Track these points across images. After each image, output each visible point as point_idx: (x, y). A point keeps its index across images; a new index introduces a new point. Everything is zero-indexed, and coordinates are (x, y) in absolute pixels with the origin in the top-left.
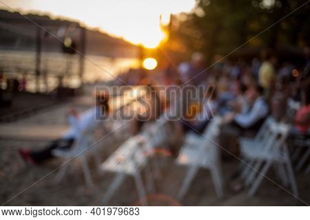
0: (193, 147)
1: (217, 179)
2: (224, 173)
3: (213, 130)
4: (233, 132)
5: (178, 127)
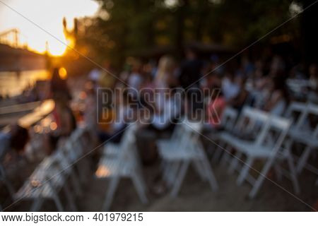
0: (112, 157)
3: (129, 137)
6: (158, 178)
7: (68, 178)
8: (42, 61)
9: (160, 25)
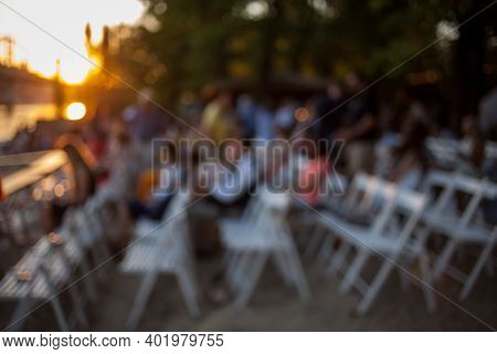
1: (189, 288)
2: (199, 277)
4: (209, 211)
5: (123, 212)
6: (219, 279)
7: (75, 271)
8: (49, 91)
9: (238, 44)
